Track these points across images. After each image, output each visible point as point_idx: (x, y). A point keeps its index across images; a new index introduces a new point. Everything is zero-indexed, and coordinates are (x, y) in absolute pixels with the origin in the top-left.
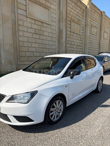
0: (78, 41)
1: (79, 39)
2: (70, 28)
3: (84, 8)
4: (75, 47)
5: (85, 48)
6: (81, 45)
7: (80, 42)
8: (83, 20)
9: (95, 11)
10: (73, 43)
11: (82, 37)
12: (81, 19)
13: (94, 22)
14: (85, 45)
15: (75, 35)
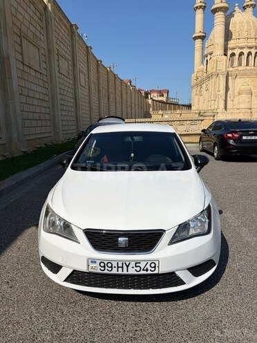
0: (39, 89)
1: (41, 84)
2: (22, 54)
3: (41, 8)
4: (36, 102)
5: (53, 106)
6: (47, 99)
7: (44, 91)
8: (42, 38)
9: (60, 19)
10: (31, 94)
11: (45, 79)
12: (38, 34)
13: (62, 46)
14: (52, 98)
15: (33, 73)
